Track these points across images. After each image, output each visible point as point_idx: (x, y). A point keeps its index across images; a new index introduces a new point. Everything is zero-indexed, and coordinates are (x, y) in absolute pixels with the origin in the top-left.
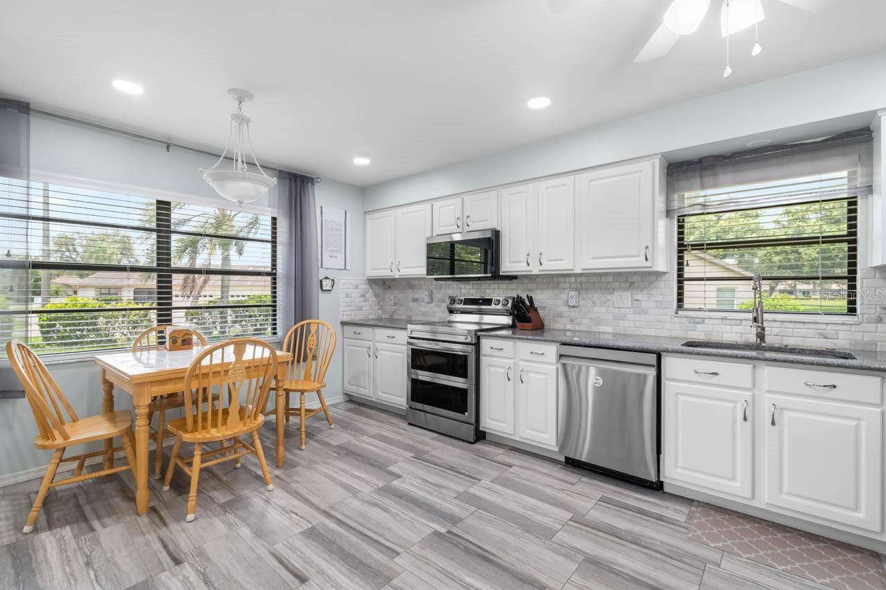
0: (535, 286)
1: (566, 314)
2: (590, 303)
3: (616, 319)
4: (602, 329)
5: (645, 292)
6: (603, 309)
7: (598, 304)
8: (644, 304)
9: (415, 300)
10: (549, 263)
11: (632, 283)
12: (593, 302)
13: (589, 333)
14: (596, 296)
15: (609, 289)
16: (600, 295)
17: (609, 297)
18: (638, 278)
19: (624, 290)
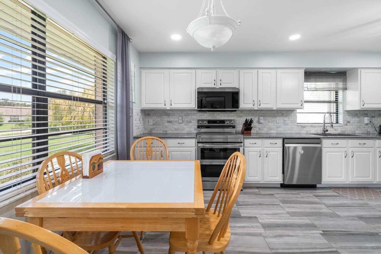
0: (243, 115)
1: (257, 126)
2: (267, 122)
3: (277, 128)
4: (272, 132)
5: (287, 117)
6: (272, 124)
7: (270, 122)
8: (287, 122)
9: (169, 122)
10: (263, 105)
11: (283, 114)
12: (268, 121)
13: (267, 133)
14: (269, 119)
15: (275, 116)
16: (271, 119)
17: (275, 119)
18: (285, 112)
19: (280, 116)
